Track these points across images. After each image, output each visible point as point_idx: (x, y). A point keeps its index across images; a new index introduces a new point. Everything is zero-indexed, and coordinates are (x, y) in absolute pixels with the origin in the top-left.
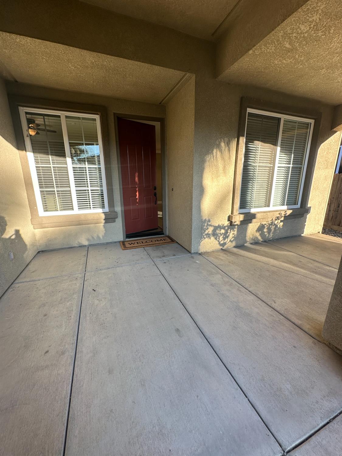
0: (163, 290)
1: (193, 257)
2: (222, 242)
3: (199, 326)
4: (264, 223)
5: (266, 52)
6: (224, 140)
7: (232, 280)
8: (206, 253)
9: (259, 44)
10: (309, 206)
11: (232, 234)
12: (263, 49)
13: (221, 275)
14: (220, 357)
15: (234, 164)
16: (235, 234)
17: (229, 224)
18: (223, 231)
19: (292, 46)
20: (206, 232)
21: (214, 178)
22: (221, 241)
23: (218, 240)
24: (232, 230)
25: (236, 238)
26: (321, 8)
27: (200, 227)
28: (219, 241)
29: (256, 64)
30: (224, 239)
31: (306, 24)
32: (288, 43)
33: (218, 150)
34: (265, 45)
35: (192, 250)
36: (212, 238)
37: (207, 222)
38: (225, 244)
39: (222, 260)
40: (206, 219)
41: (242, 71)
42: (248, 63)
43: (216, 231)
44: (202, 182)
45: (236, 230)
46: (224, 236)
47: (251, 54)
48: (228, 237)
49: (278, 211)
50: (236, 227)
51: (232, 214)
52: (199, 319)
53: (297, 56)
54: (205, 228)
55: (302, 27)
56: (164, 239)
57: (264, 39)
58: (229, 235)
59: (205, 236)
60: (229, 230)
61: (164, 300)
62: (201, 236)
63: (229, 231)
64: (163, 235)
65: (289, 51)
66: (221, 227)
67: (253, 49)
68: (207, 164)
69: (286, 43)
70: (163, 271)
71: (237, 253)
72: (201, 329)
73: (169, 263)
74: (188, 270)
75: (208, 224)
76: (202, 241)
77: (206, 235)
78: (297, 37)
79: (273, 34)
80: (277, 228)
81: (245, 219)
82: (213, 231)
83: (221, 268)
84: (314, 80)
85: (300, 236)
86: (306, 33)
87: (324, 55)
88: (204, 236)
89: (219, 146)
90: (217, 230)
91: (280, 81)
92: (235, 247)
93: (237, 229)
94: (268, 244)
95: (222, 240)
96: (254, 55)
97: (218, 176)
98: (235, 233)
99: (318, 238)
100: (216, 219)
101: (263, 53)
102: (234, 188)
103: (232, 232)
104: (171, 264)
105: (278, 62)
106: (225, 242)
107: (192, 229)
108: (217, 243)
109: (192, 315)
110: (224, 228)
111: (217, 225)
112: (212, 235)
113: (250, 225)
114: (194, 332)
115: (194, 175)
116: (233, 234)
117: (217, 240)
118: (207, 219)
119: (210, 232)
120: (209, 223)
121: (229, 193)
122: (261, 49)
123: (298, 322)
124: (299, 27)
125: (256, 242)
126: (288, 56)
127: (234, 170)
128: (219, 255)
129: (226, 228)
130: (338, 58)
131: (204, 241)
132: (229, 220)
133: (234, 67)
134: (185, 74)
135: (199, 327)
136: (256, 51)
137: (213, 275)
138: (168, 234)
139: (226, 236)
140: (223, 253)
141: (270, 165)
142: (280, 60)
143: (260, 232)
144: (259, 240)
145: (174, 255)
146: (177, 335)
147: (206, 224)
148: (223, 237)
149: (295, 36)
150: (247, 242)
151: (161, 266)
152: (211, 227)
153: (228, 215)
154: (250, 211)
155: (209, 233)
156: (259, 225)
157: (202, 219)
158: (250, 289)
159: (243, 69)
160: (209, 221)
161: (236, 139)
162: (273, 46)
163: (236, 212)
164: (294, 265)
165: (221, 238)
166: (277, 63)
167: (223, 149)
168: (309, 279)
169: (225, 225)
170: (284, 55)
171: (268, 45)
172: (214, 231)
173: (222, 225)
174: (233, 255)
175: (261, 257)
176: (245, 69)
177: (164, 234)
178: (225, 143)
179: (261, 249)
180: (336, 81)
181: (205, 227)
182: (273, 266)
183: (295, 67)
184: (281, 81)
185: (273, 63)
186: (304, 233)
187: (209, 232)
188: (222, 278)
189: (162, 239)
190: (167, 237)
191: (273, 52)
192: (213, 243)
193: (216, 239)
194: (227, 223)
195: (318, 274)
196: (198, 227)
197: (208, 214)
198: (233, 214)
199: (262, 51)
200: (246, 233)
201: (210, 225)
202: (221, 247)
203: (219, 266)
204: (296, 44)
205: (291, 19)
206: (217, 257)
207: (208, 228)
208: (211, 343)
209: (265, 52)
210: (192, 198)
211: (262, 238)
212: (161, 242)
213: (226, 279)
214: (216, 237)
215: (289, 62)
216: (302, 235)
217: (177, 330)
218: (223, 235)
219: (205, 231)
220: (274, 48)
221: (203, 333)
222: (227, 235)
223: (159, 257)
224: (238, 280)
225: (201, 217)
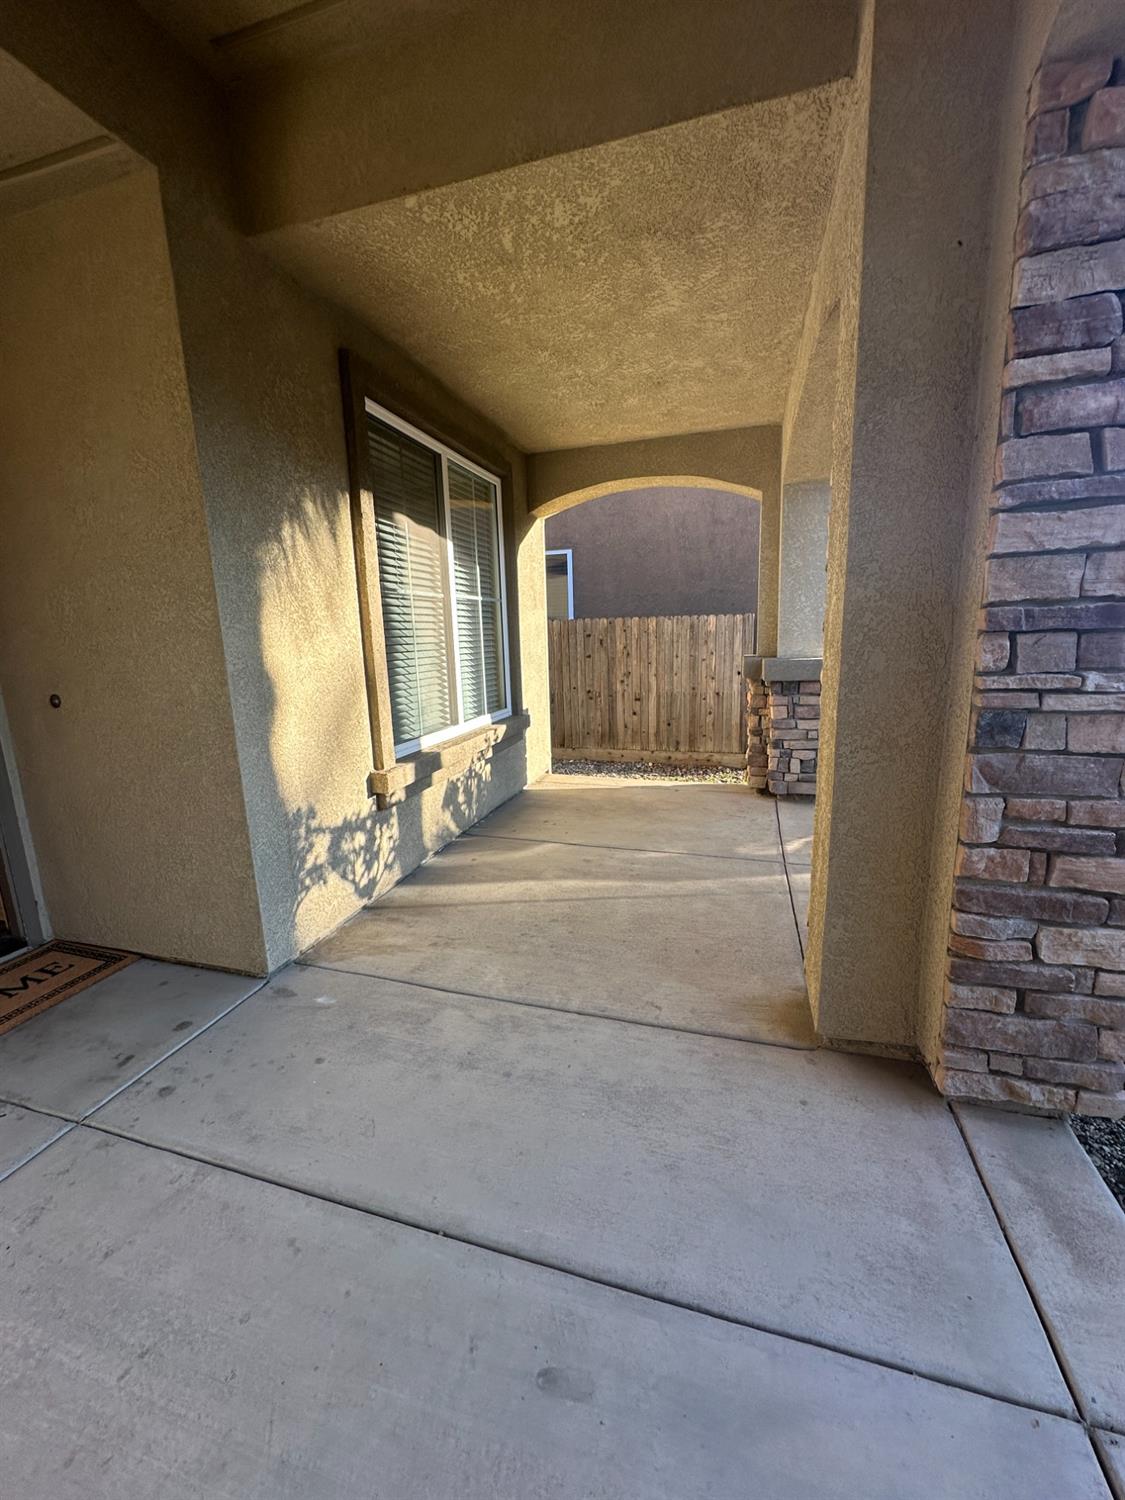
0: (292, 1242)
1: (284, 993)
2: (364, 882)
3: (590, 1273)
4: (454, 778)
5: (451, 227)
6: (311, 489)
7: (502, 1003)
8: (322, 947)
9: (444, 189)
10: (524, 708)
11: (388, 837)
12: (448, 215)
13: (454, 1006)
14: (748, 1319)
15: (355, 586)
16: (395, 837)
17: (374, 808)
18: (360, 838)
19: (515, 251)
20: (308, 865)
21: (301, 637)
22: (360, 880)
23: (351, 877)
24: (385, 826)
25: (398, 850)
26: (613, 183)
27: (284, 850)
28: (353, 881)
29: (406, 254)
30: (368, 866)
31: (568, 206)
32: (512, 233)
33: (296, 526)
34: (459, 205)
35: (269, 963)
36: (333, 877)
37: (304, 821)
38: (373, 882)
39: (403, 948)
40: (299, 810)
41: (357, 255)
42: (387, 237)
43: (339, 848)
44: (262, 659)
45: (394, 821)
46: (368, 857)
47: (410, 210)
48: (376, 856)
49: (481, 733)
50: (394, 809)
51: (376, 768)
52: (558, 1240)
53: (513, 285)
54: (303, 848)
55: (559, 209)
56: (42, 970)
57: (465, 183)
58: (379, 845)
59: (308, 882)
60: (378, 826)
61: (348, 1293)
62: (293, 889)
63: (378, 833)
64: (24, 950)
65: (504, 259)
66: (354, 825)
67: (424, 195)
68: (269, 583)
69: (507, 231)
70: (201, 1143)
71: (426, 900)
72: (605, 1277)
73: (196, 1080)
74: (319, 1061)
75: (309, 831)
76: (298, 906)
77: (309, 873)
78: (537, 231)
79: (493, 183)
80: (482, 785)
81: (420, 777)
82: (329, 849)
83: (430, 982)
84: (517, 371)
85: (522, 792)
86: (558, 230)
87: (562, 314)
88: (302, 882)
89: (297, 514)
90: (344, 842)
91: (443, 341)
92: (400, 883)
93: (399, 818)
94: (475, 838)
95: (363, 875)
96: (414, 218)
97: (310, 634)
98: (395, 831)
99: (558, 788)
100: (331, 798)
101: (443, 228)
102: (370, 674)
103: (387, 834)
104: (210, 1076)
105: (465, 278)
106: (371, 876)
107: (256, 868)
108: (351, 888)
109: (527, 1248)
110: (360, 826)
111: (339, 822)
112: (330, 868)
113: (427, 792)
114: (604, 1312)
115: (223, 628)
116: (390, 838)
117: (347, 879)
118: (304, 809)
119: (323, 858)
120: (314, 824)
121: (355, 692)
122: (443, 209)
123: (740, 1028)
124: (552, 205)
125: (447, 847)
126: (494, 274)
127: (358, 609)
128: (378, 935)
129: (369, 824)
130: (581, 336)
131: (306, 901)
132: (371, 793)
133: (336, 227)
134: (102, 137)
135: (596, 1276)
136: (425, 209)
137: (432, 1025)
138: (54, 933)
139: (371, 853)
140: (379, 920)
141: (432, 594)
142: (472, 275)
143: (451, 808)
144: (451, 834)
145: (183, 1026)
146: (570, 1403)
147: (302, 831)
148: (365, 861)
149: (533, 225)
150: (428, 851)
151: (157, 1124)
152: (321, 835)
153: (368, 774)
154: (419, 745)
155: (320, 861)
156: (444, 787)
157: (286, 814)
158: (574, 1005)
159: (363, 250)
160: (312, 813)
161: (348, 496)
162: (477, 222)
163: (389, 761)
164: (585, 875)
165: (360, 868)
166: (460, 282)
167: (312, 527)
168: (646, 901)
169: (362, 816)
170: (488, 266)
171: (465, 208)
172: (335, 846)
173: (354, 819)
174: (420, 914)
175: (500, 885)
176: (366, 251)
177: (25, 944)
178: (315, 503)
179: (475, 862)
180: (554, 392)
181: (302, 844)
182: (552, 901)
183: (496, 316)
184: (448, 342)
185: (453, 275)
186: (529, 782)
187: (316, 859)
188: (471, 1017)
189: (29, 970)
190: (49, 950)
191: (467, 240)
192: (336, 897)
193: (344, 876)
194: (367, 805)
195: (646, 879)
196: (276, 853)
197: (305, 786)
198: (383, 768)
199: (442, 219)
200: (420, 822)
201: (320, 830)
202: (365, 901)
203: (417, 977)
204: (527, 249)
205: (548, 168)
206: (376, 942)
207: (312, 846)
208: (685, 1300)
209: (447, 227)
210: (233, 729)
211: (458, 826)
212: (35, 991)
213: (485, 1013)
214: (345, 872)
215: (489, 294)
216: (525, 788)
217: (548, 1378)
218: (362, 853)
219: (304, 861)
220: (475, 228)
221: (628, 1285)
222: (375, 849)
223: (104, 1079)
224: (517, 995)
225: (282, 804)
